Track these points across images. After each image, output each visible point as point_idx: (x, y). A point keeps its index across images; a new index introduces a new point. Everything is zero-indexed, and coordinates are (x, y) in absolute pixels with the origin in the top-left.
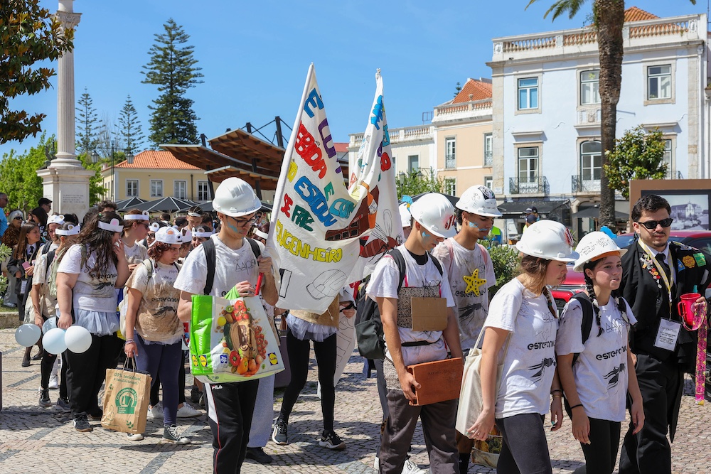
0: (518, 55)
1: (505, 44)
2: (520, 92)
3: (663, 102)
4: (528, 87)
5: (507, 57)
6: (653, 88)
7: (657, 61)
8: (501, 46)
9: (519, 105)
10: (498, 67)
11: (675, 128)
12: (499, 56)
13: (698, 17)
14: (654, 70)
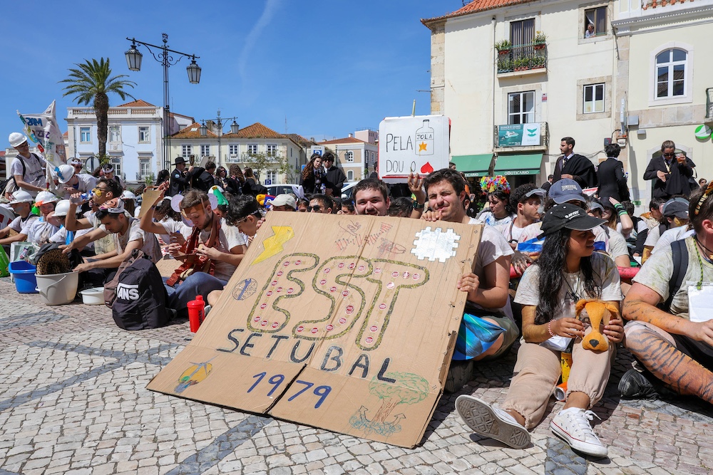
0: (80, 117)
1: (73, 110)
2: (82, 134)
3: (146, 143)
4: (86, 132)
5: (74, 117)
6: (142, 137)
7: (143, 125)
8: (72, 111)
9: (82, 140)
10: (70, 121)
11: (151, 154)
12: (70, 116)
13: (160, 108)
14: (143, 129)
